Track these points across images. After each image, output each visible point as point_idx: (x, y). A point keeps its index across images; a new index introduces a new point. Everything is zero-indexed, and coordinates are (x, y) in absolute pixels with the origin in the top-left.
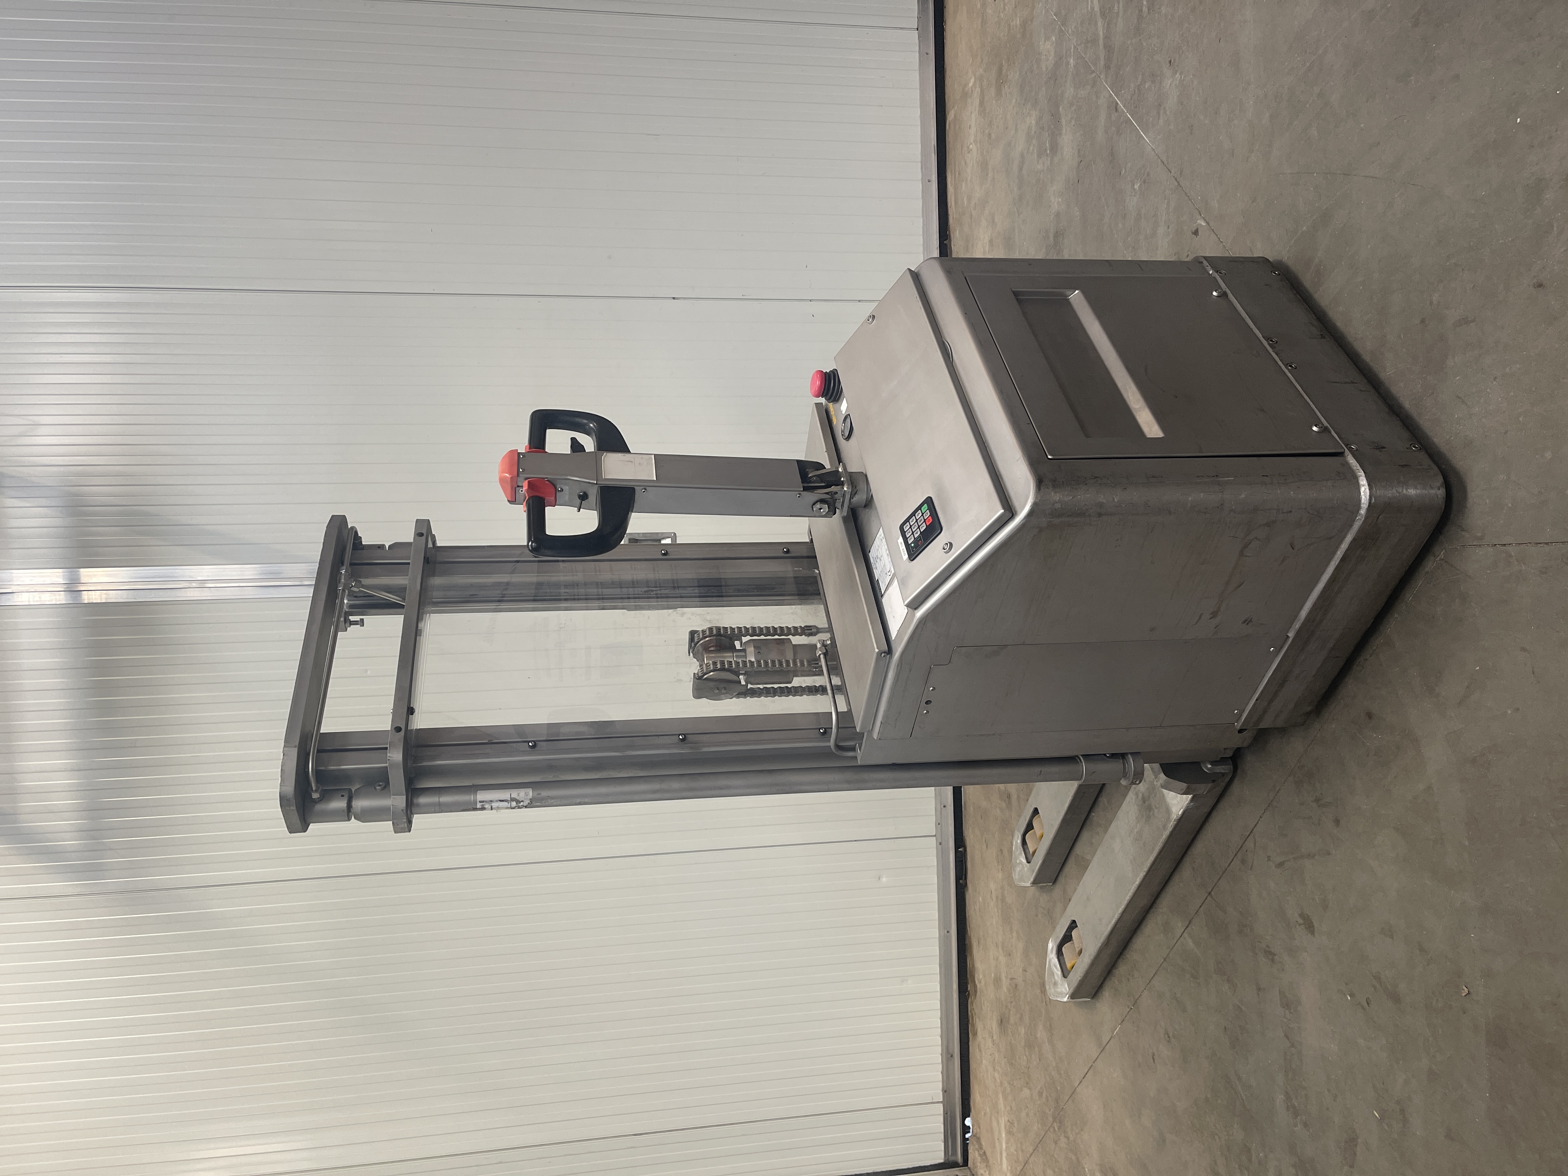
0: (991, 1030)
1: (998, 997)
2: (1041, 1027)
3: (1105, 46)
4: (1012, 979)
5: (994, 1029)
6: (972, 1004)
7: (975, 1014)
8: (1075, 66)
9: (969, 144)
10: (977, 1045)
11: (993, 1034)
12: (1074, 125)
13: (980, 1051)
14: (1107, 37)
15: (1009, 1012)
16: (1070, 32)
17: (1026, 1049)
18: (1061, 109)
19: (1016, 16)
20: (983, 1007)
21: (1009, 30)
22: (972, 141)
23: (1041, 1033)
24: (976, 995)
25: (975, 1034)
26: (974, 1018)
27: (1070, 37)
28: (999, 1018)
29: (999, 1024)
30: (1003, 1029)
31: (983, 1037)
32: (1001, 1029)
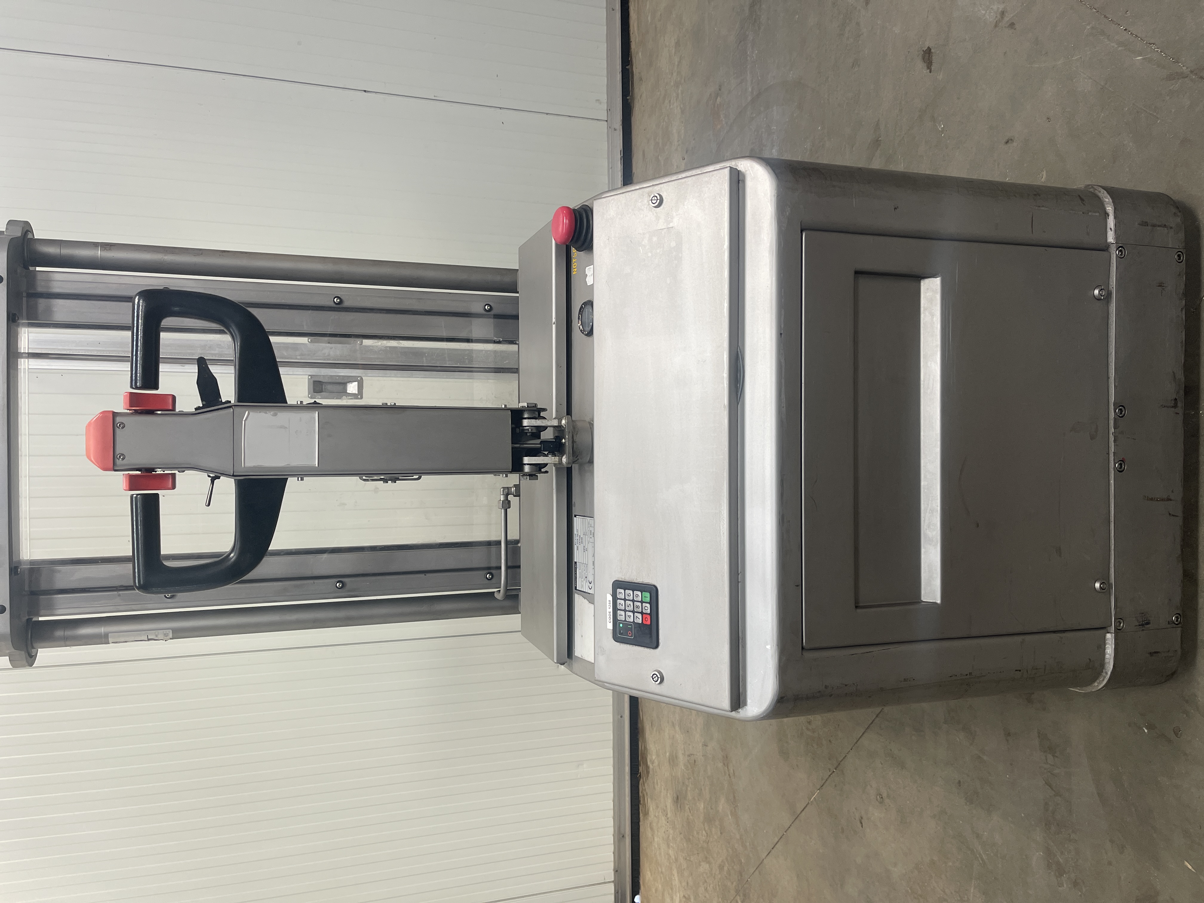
0: (665, 808)
1: (673, 774)
2: (723, 800)
4: (689, 756)
5: (669, 807)
6: (644, 784)
7: (647, 794)
10: (649, 825)
11: (667, 812)
13: (652, 829)
15: (687, 788)
17: (706, 824)
20: (656, 786)
23: (722, 805)
24: (648, 776)
25: (646, 814)
26: (646, 799)
28: (675, 795)
29: (674, 802)
30: (679, 806)
31: (655, 816)
32: (677, 806)
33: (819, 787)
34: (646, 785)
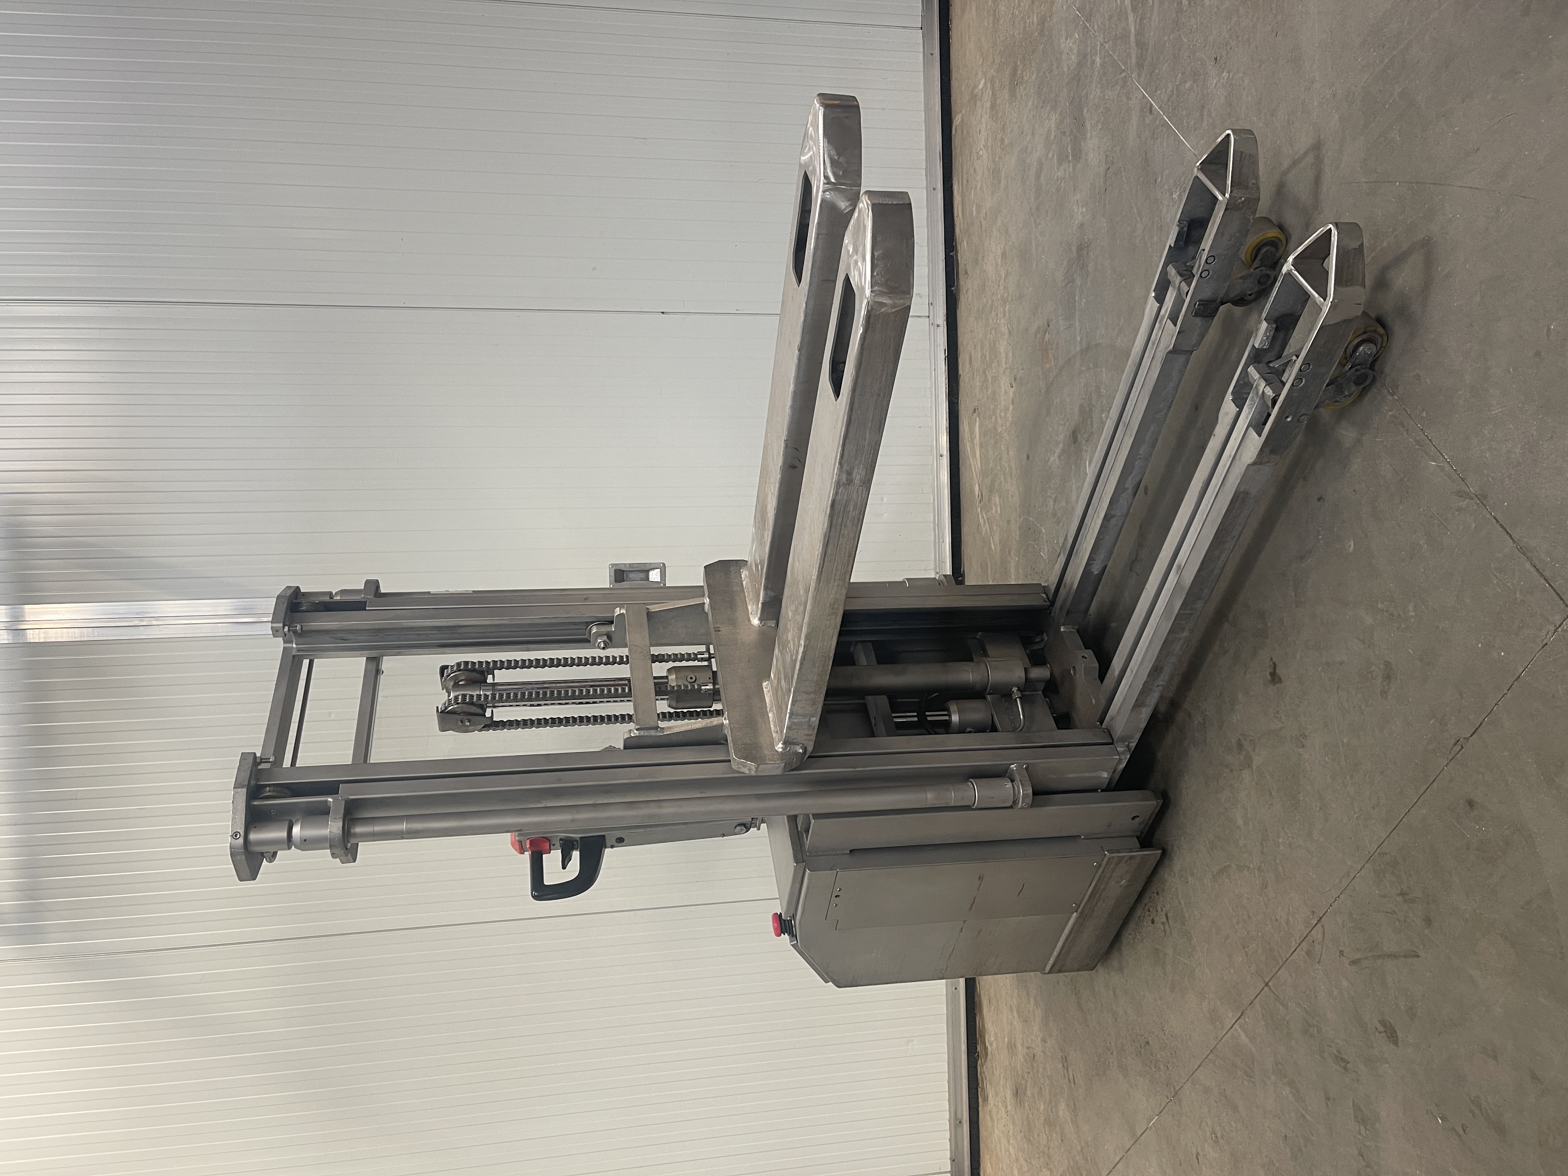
0: (1004, 1099)
1: (1013, 1064)
2: (1062, 1106)
3: (1137, 43)
4: (1028, 1048)
5: (1008, 1099)
7: (986, 1078)
8: (1101, 65)
9: (979, 149)
10: (988, 1113)
11: (1006, 1104)
12: (1100, 129)
13: (991, 1118)
14: (1138, 34)
15: (1026, 1083)
16: (1096, 27)
17: (1046, 1127)
18: (1085, 111)
19: (1033, 13)
20: (995, 1072)
21: (1025, 27)
22: (982, 146)
23: (1063, 1111)
24: (986, 1058)
25: (986, 1100)
26: (985, 1083)
27: (1097, 34)
28: (1014, 1089)
29: (1014, 1094)
30: (1018, 1101)
31: (995, 1105)
32: (1017, 1100)
33: (1157, 1113)
34: (984, 1067)
